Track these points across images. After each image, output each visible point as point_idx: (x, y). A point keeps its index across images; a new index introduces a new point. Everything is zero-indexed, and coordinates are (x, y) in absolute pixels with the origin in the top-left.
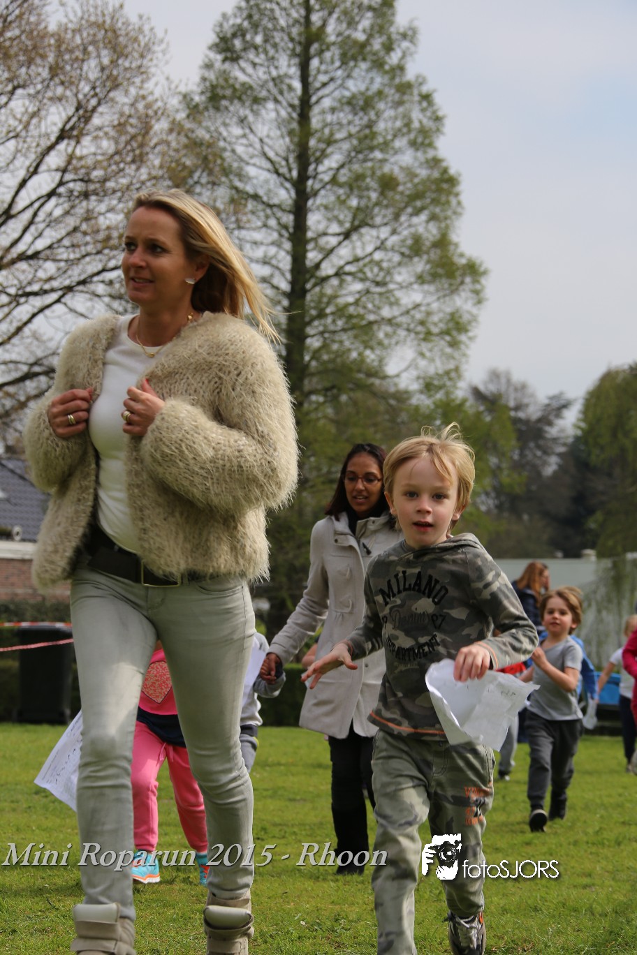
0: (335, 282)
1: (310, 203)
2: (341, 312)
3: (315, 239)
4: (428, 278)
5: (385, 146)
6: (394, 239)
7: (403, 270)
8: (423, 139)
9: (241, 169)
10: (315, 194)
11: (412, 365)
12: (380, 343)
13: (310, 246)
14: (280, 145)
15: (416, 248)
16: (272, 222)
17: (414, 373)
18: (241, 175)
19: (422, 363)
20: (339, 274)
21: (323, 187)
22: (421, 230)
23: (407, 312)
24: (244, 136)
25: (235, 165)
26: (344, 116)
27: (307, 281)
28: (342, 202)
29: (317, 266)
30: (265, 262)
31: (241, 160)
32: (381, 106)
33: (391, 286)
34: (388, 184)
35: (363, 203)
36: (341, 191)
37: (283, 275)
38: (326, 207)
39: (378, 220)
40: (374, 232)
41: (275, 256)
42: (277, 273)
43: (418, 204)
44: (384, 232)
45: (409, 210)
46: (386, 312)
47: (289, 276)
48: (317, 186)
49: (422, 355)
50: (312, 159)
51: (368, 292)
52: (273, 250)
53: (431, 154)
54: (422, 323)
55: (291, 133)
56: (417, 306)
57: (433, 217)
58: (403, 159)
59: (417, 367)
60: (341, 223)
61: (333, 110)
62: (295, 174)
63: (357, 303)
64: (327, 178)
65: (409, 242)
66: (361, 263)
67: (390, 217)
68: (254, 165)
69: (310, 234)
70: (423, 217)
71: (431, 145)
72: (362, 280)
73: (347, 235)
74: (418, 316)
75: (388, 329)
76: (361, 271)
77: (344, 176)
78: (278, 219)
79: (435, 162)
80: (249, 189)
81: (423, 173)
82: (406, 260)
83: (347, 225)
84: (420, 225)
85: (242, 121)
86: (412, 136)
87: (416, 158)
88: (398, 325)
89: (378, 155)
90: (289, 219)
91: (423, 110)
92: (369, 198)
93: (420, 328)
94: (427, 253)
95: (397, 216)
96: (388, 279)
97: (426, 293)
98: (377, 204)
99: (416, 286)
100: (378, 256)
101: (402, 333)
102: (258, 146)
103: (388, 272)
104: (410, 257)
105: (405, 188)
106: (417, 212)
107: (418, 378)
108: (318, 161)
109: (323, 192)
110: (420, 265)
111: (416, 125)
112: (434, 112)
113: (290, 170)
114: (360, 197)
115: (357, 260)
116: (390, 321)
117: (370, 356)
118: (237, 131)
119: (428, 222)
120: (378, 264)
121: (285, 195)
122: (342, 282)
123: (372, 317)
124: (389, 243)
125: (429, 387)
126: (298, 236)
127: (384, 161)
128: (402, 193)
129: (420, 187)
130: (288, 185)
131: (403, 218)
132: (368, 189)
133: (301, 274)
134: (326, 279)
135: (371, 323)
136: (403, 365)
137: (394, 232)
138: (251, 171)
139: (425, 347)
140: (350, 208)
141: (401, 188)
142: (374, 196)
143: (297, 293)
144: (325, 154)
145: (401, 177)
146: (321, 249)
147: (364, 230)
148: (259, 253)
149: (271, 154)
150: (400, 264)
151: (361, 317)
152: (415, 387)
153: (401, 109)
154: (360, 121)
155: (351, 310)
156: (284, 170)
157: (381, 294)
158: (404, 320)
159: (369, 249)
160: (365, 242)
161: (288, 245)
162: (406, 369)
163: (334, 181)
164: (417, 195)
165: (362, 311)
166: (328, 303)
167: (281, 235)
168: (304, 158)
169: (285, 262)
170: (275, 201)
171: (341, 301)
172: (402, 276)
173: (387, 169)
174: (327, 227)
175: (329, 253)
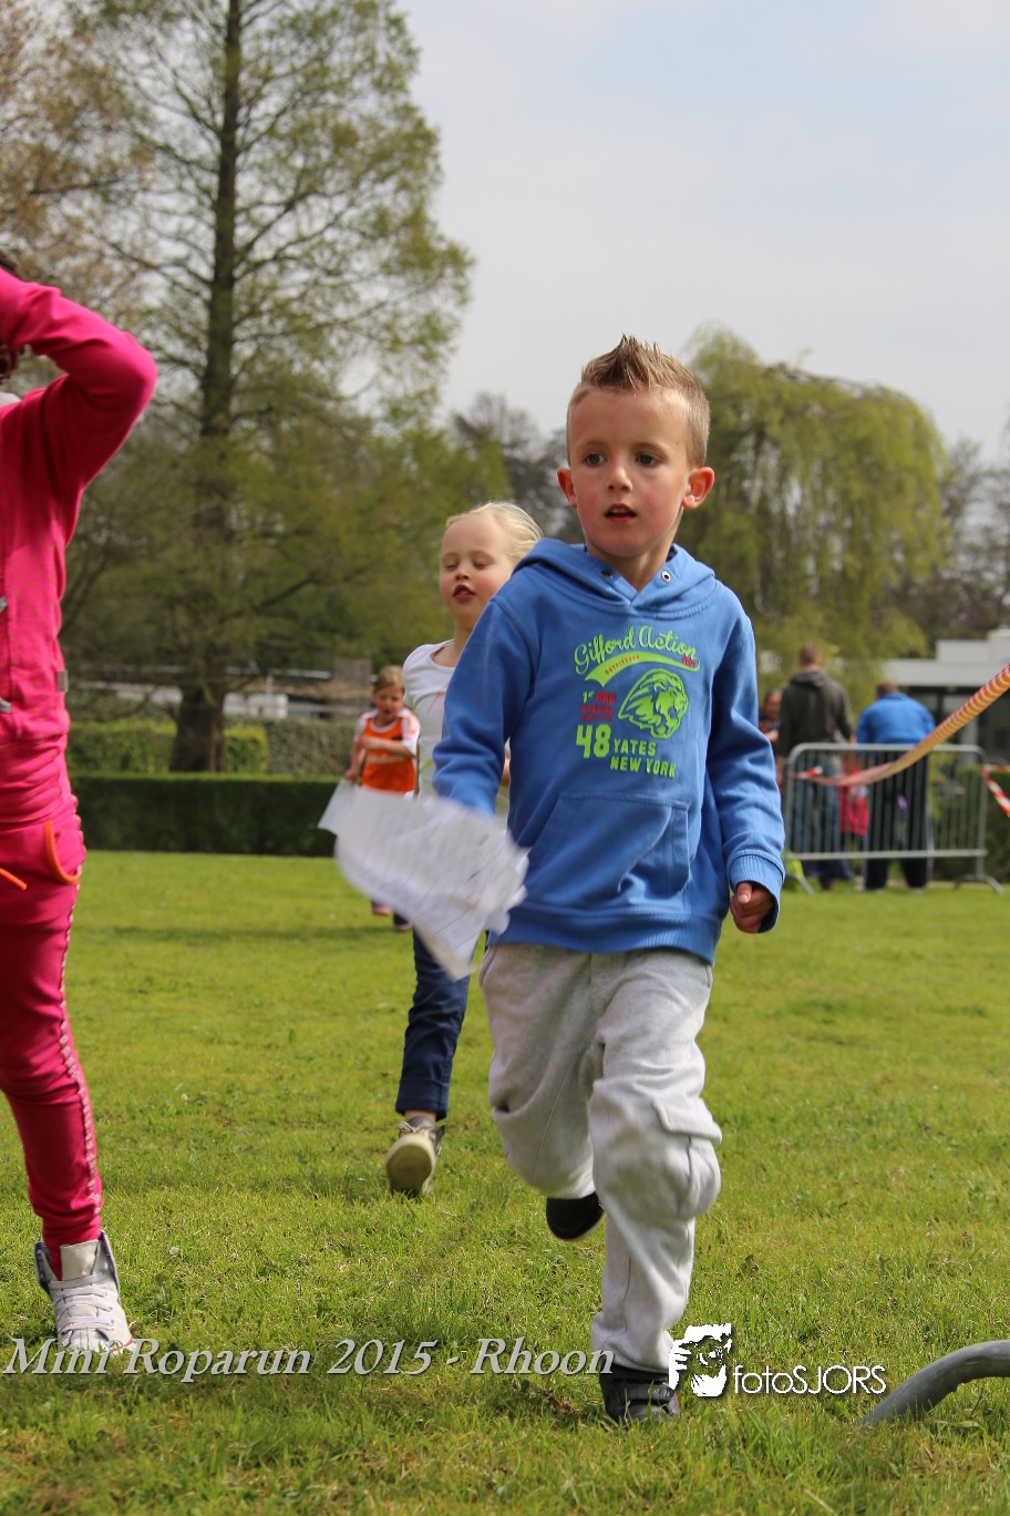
0: (273, 268)
1: (240, 160)
2: (281, 309)
3: (246, 210)
4: (396, 267)
5: (341, 87)
6: (352, 213)
7: (364, 255)
8: (391, 79)
9: (145, 109)
10: (247, 148)
11: (375, 383)
12: (332, 353)
13: (240, 219)
14: (199, 78)
15: (380, 227)
16: (189, 184)
17: (376, 394)
18: (145, 118)
19: (388, 381)
20: (278, 257)
21: (258, 139)
22: (387, 202)
23: (368, 312)
24: (151, 64)
25: (139, 104)
26: (286, 43)
27: (234, 266)
28: (283, 161)
29: (250, 246)
30: (179, 237)
31: (146, 97)
32: (336, 31)
33: (348, 277)
34: (344, 139)
35: (311, 163)
36: (281, 146)
37: (202, 254)
38: (262, 167)
39: (331, 187)
40: (325, 203)
41: (192, 231)
42: (195, 254)
43: (385, 167)
44: (339, 204)
45: (372, 175)
46: (340, 312)
47: (211, 258)
48: (250, 137)
49: (387, 370)
50: (243, 100)
51: (316, 283)
52: (189, 223)
53: (401, 99)
54: (388, 327)
55: (214, 63)
56: (381, 305)
57: (403, 186)
58: (364, 106)
59: (380, 387)
60: (281, 188)
61: (271, 34)
62: (220, 119)
63: (302, 297)
64: (262, 126)
65: (373, 218)
66: (307, 245)
67: (346, 183)
68: (165, 105)
69: (239, 203)
70: (390, 185)
71: (401, 88)
72: (310, 267)
73: (290, 206)
74: (383, 317)
75: (343, 334)
76: (307, 254)
77: (285, 126)
78: (197, 182)
79: (407, 111)
80: (158, 137)
81: (392, 125)
82: (367, 242)
83: (290, 192)
84: (387, 195)
85: (148, 43)
86: (377, 74)
87: (381, 106)
88: (357, 329)
89: (331, 98)
90: (212, 181)
91: (391, 40)
92: (318, 156)
93: (385, 335)
94: (396, 232)
95: (355, 183)
96: (343, 267)
97: (394, 287)
98: (331, 164)
99: (380, 278)
100: (330, 235)
101: (361, 341)
102: (170, 79)
103: (344, 258)
104: (373, 239)
105: (367, 144)
106: (383, 178)
107: (382, 401)
108: (252, 103)
109: (257, 146)
110: (386, 250)
111: (382, 59)
112: (406, 43)
113: (213, 114)
114: (307, 156)
115: (301, 239)
116: (345, 324)
117: (320, 369)
118: (141, 57)
119: (397, 191)
120: (332, 245)
121: (206, 148)
122: (282, 270)
123: (321, 318)
124: (345, 219)
125: (396, 413)
126: (224, 204)
127: (339, 107)
128: (363, 152)
129: (387, 145)
130: (210, 134)
131: (364, 185)
132: (317, 143)
133: (227, 254)
134: (259, 265)
135: (320, 327)
136: (363, 383)
137: (351, 204)
138: (161, 113)
139: (391, 360)
140: (292, 169)
141: (361, 145)
142: (325, 154)
143: (222, 281)
144: (259, 96)
145: (361, 129)
146: (253, 223)
147: (312, 200)
148: (171, 225)
149: (187, 92)
150: (359, 247)
151: (308, 317)
152: (378, 412)
153: (361, 38)
154: (306, 50)
155: (295, 307)
156: (206, 115)
157: (334, 287)
158: (364, 322)
159: (319, 225)
160: (314, 215)
161: (210, 217)
162: (367, 388)
163: (272, 131)
164: (381, 155)
165: (308, 309)
166: (263, 298)
167: (201, 203)
168: (232, 98)
169: (206, 238)
170: (193, 155)
171: (281, 294)
172: (362, 263)
173: (342, 118)
174: (262, 194)
175: (265, 229)
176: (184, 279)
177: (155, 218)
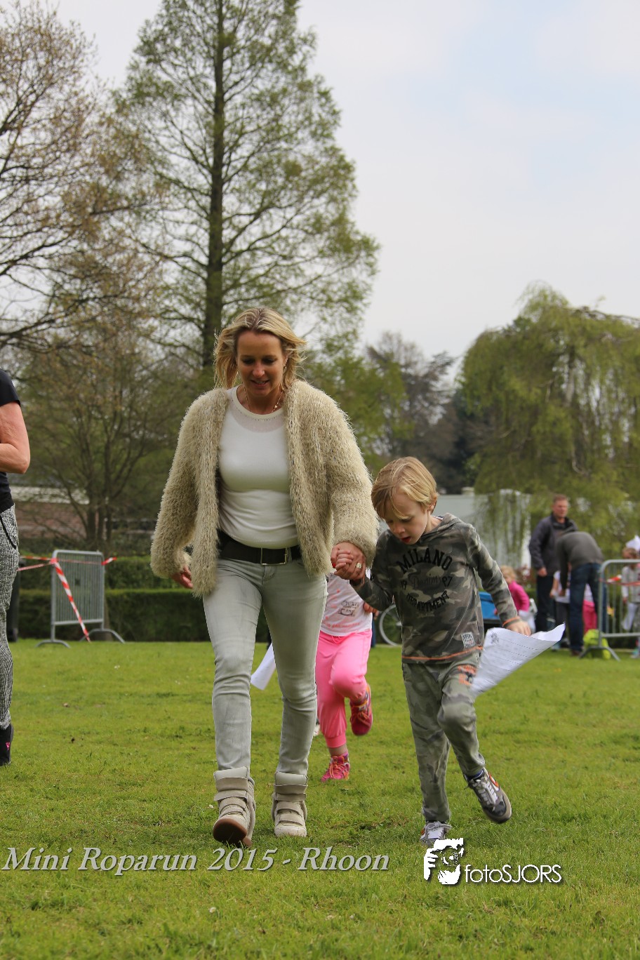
0: (247, 256)
1: (225, 187)
2: (253, 282)
3: (230, 219)
4: (328, 252)
5: (289, 137)
6: (299, 218)
7: (307, 246)
8: (322, 131)
9: (164, 157)
10: (229, 179)
11: (316, 328)
12: (288, 309)
13: (225, 225)
14: (198, 137)
15: (317, 226)
16: (193, 204)
17: (318, 335)
18: (164, 163)
19: (325, 327)
20: (251, 249)
21: (236, 173)
22: (322, 210)
23: (311, 282)
24: (167, 128)
25: (159, 154)
26: (254, 111)
27: (223, 255)
28: (253, 186)
29: (232, 242)
30: (188, 239)
31: (164, 149)
32: (286, 102)
33: (297, 260)
34: (292, 170)
35: (271, 187)
36: (252, 177)
37: (202, 250)
38: (239, 191)
39: (284, 202)
40: (281, 213)
41: (195, 234)
42: (197, 248)
43: (319, 188)
45: (311, 193)
46: (292, 282)
47: (207, 251)
48: (231, 172)
49: (324, 319)
50: (226, 148)
51: (276, 264)
52: (193, 229)
53: (329, 143)
54: (324, 291)
55: (207, 125)
56: (318, 277)
57: (333, 200)
58: (305, 149)
59: (319, 330)
60: (252, 204)
61: (243, 106)
62: (211, 161)
63: (266, 275)
64: (239, 165)
65: (312, 221)
66: (268, 240)
67: (295, 199)
68: (175, 154)
69: (225, 215)
70: (323, 199)
71: (329, 136)
72: (271, 254)
73: (257, 215)
74: (320, 285)
75: (294, 297)
76: (270, 246)
77: (254, 163)
78: (197, 202)
79: (333, 151)
80: (172, 175)
81: (323, 160)
82: (309, 237)
83: (257, 206)
84: (321, 206)
85: (165, 115)
86: (313, 128)
87: (316, 148)
88: (303, 294)
89: (283, 145)
90: (206, 201)
91: (322, 106)
92: (276, 182)
93: (321, 296)
94: (327, 230)
95: (300, 199)
96: (294, 253)
97: (327, 265)
98: (284, 188)
99: (318, 260)
100: (284, 233)
101: (306, 300)
102: (178, 136)
103: (294, 247)
104: (313, 234)
105: (307, 173)
106: (318, 195)
107: (321, 339)
108: (232, 150)
109: (236, 178)
110: (321, 242)
111: (316, 118)
112: (332, 107)
113: (207, 158)
114: (268, 183)
115: (265, 236)
116: (295, 290)
118: (160, 124)
119: (328, 203)
120: (285, 240)
121: (203, 180)
122: (254, 257)
123: (279, 287)
124: (294, 222)
125: (330, 347)
126: (214, 214)
127: (288, 150)
128: (305, 178)
129: (320, 173)
130: (205, 171)
131: (306, 200)
132: (275, 174)
133: (217, 247)
134: (239, 254)
135: (279, 292)
136: (308, 329)
137: (298, 212)
138: (173, 159)
139: (327, 312)
140: (259, 191)
141: (303, 174)
142: (280, 181)
143: (215, 265)
144: (236, 145)
145: (303, 164)
146: (235, 228)
147: (272, 211)
148: (181, 231)
149: (190, 144)
150: (304, 240)
151: (271, 286)
152: (319, 347)
153: (303, 105)
154: (268, 115)
155: (262, 280)
156: (202, 159)
157: (288, 267)
158: (307, 289)
159: (277, 227)
160: (273, 222)
161: (206, 224)
162: (311, 332)
163: (245, 167)
164: (317, 180)
165: (271, 281)
166: (241, 275)
167: (200, 216)
168: (219, 148)
169: (204, 239)
170: (195, 186)
171: (253, 273)
172: (306, 250)
173: (291, 157)
174: (239, 208)
175: (241, 231)
176: (190, 264)
177: (170, 226)
